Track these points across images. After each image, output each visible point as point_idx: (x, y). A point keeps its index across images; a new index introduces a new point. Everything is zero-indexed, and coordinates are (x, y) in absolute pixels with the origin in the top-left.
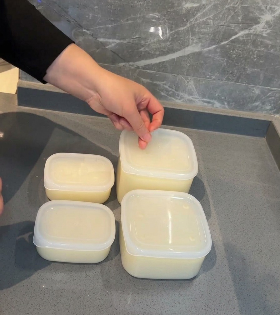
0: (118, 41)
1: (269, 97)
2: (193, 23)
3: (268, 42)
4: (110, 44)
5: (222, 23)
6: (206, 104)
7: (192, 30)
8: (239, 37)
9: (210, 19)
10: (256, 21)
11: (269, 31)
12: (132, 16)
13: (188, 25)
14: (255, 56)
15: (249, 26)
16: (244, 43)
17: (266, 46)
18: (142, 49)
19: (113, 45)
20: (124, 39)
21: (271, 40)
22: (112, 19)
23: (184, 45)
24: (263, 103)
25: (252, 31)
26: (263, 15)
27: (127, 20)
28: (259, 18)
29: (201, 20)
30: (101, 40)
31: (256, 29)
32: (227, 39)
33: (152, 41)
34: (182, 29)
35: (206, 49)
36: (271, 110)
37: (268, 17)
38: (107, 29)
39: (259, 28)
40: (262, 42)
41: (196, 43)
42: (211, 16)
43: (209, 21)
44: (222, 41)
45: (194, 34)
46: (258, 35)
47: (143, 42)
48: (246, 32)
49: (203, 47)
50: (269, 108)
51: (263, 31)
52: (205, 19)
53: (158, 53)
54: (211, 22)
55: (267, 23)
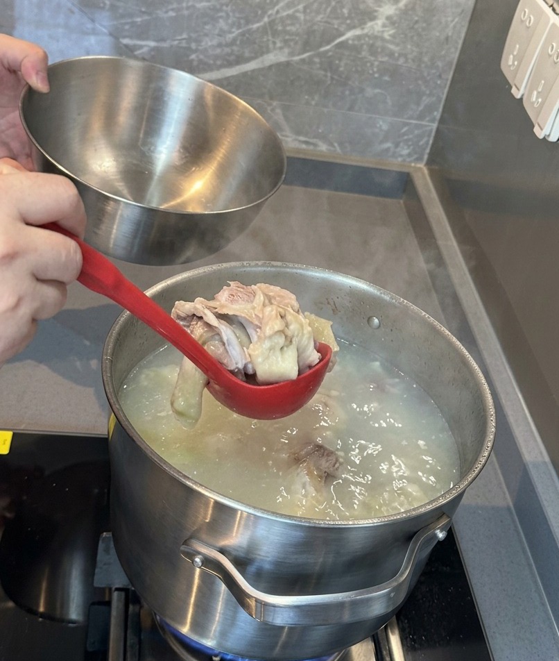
0: (152, 44)
1: (404, 134)
2: (273, 17)
3: (392, 47)
4: (141, 47)
5: (319, 18)
6: (304, 146)
7: (271, 28)
8: (347, 40)
9: (298, 11)
10: (371, 16)
11: (392, 32)
12: (175, 6)
13: (266, 19)
14: (375, 69)
15: (362, 24)
16: (356, 49)
17: (391, 54)
18: (193, 56)
19: (145, 50)
20: (163, 40)
21: (397, 45)
22: (143, 9)
23: (261, 52)
24: (397, 145)
25: (366, 31)
26: (380, 6)
27: (167, 12)
28: (376, 11)
29: (285, 14)
30: (126, 41)
31: (372, 27)
32: (328, 43)
33: (210, 44)
34: (256, 26)
35: (297, 58)
36: (409, 155)
37: (388, 10)
38: (133, 24)
39: (376, 26)
40: (384, 49)
41: (281, 48)
42: (301, 7)
43: (298, 14)
44: (321, 46)
45: (275, 33)
46: (376, 37)
47: (193, 46)
48: (357, 32)
49: (292, 54)
50: (405, 152)
51: (383, 32)
52: (290, 12)
53: (219, 62)
54: (301, 16)
55: (388, 18)
